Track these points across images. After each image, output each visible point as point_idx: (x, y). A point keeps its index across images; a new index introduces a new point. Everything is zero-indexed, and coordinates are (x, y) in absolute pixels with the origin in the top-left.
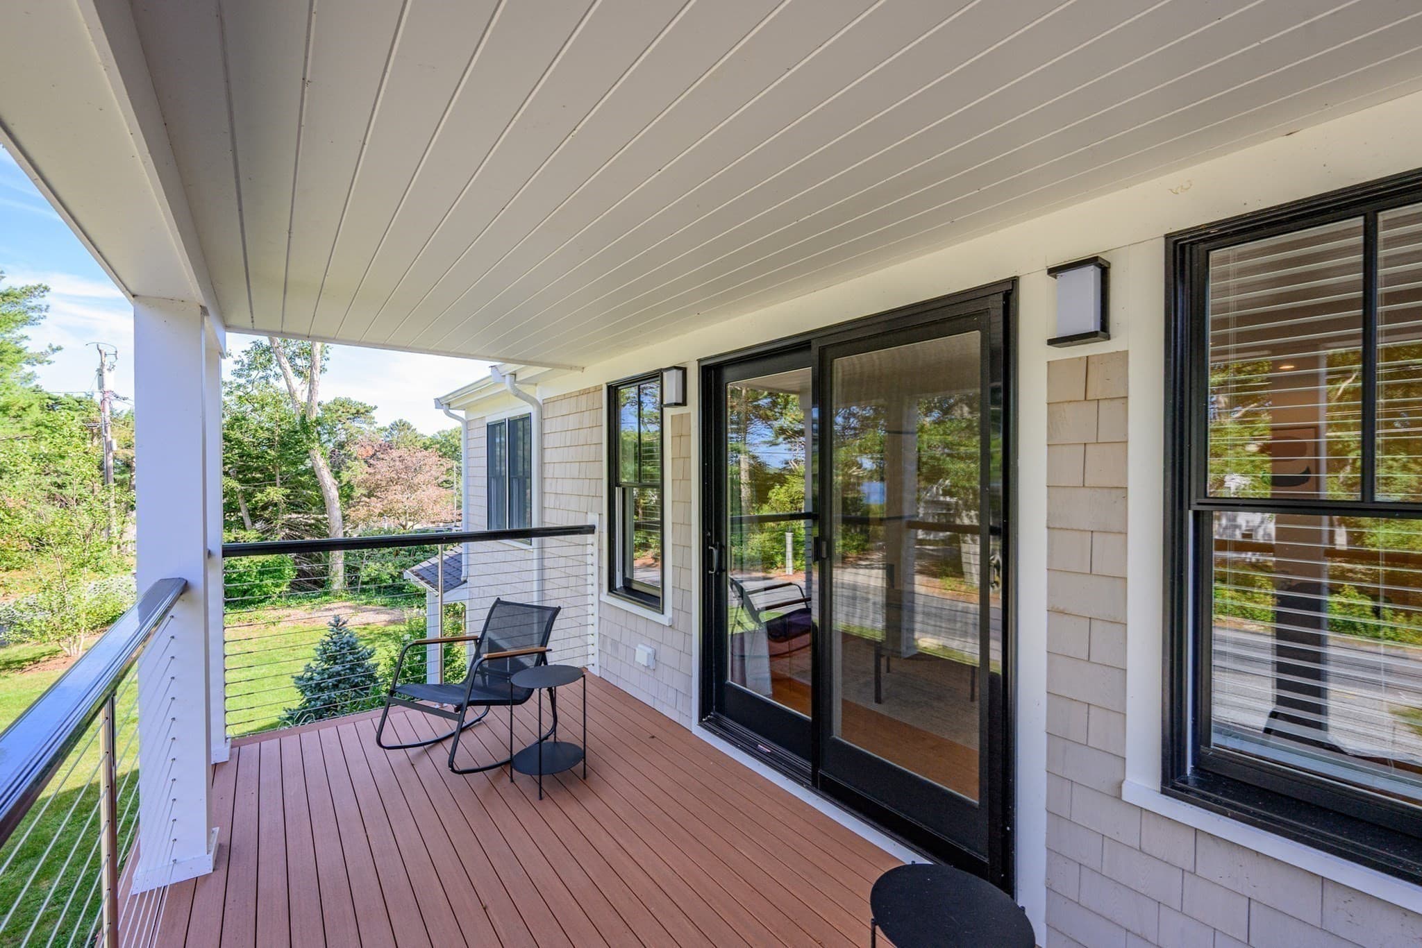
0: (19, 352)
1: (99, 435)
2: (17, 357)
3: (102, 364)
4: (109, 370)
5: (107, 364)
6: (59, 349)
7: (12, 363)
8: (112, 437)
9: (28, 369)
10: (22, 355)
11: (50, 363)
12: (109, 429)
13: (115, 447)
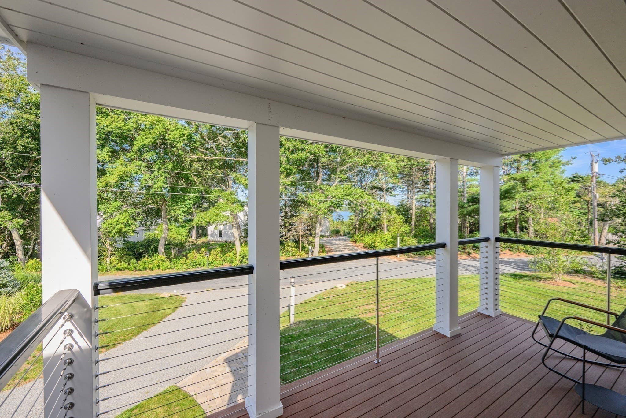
0: (560, 162)
1: (591, 192)
2: (559, 164)
3: (592, 161)
4: (596, 163)
5: (594, 160)
6: (575, 158)
7: (557, 167)
8: (597, 193)
9: (563, 168)
10: (561, 163)
11: (571, 164)
12: (595, 189)
13: (598, 197)
